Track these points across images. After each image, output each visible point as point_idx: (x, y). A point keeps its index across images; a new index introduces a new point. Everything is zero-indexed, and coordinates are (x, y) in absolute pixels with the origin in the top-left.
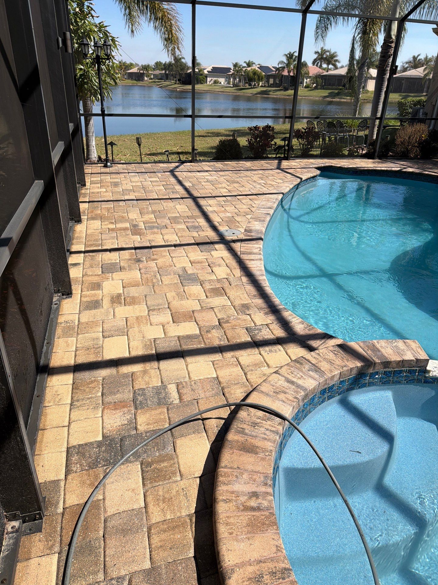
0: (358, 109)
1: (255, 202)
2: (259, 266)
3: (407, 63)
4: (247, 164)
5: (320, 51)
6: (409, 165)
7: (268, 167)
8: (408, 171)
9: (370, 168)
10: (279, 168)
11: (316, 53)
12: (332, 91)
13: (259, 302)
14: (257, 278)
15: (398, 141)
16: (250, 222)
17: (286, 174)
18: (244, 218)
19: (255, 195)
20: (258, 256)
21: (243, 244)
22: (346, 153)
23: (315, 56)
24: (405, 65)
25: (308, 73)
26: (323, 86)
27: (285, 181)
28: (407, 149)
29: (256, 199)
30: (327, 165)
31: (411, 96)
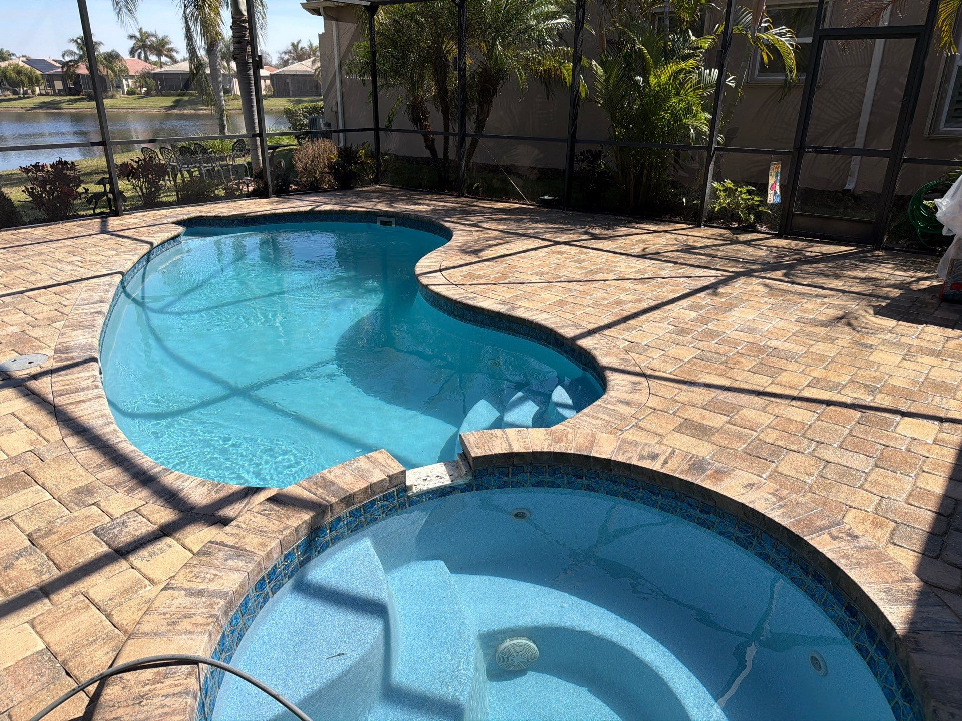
0: (225, 123)
1: (68, 296)
2: (99, 408)
3: (285, 53)
4: (36, 232)
5: (138, 34)
6: (324, 200)
7: (81, 231)
8: (324, 209)
9: (266, 212)
10: (104, 230)
11: (131, 37)
12: (178, 98)
13: (113, 473)
14: (99, 433)
15: (300, 166)
16: (62, 334)
17: (121, 239)
18: (49, 329)
19: (65, 284)
20: (91, 391)
21: (55, 377)
22: (221, 192)
23: (132, 43)
24: (283, 55)
25: (126, 70)
26: (160, 91)
27: (120, 252)
28: (315, 177)
29: (67, 292)
30: (193, 215)
31: (306, 101)
